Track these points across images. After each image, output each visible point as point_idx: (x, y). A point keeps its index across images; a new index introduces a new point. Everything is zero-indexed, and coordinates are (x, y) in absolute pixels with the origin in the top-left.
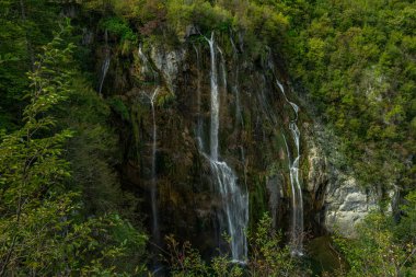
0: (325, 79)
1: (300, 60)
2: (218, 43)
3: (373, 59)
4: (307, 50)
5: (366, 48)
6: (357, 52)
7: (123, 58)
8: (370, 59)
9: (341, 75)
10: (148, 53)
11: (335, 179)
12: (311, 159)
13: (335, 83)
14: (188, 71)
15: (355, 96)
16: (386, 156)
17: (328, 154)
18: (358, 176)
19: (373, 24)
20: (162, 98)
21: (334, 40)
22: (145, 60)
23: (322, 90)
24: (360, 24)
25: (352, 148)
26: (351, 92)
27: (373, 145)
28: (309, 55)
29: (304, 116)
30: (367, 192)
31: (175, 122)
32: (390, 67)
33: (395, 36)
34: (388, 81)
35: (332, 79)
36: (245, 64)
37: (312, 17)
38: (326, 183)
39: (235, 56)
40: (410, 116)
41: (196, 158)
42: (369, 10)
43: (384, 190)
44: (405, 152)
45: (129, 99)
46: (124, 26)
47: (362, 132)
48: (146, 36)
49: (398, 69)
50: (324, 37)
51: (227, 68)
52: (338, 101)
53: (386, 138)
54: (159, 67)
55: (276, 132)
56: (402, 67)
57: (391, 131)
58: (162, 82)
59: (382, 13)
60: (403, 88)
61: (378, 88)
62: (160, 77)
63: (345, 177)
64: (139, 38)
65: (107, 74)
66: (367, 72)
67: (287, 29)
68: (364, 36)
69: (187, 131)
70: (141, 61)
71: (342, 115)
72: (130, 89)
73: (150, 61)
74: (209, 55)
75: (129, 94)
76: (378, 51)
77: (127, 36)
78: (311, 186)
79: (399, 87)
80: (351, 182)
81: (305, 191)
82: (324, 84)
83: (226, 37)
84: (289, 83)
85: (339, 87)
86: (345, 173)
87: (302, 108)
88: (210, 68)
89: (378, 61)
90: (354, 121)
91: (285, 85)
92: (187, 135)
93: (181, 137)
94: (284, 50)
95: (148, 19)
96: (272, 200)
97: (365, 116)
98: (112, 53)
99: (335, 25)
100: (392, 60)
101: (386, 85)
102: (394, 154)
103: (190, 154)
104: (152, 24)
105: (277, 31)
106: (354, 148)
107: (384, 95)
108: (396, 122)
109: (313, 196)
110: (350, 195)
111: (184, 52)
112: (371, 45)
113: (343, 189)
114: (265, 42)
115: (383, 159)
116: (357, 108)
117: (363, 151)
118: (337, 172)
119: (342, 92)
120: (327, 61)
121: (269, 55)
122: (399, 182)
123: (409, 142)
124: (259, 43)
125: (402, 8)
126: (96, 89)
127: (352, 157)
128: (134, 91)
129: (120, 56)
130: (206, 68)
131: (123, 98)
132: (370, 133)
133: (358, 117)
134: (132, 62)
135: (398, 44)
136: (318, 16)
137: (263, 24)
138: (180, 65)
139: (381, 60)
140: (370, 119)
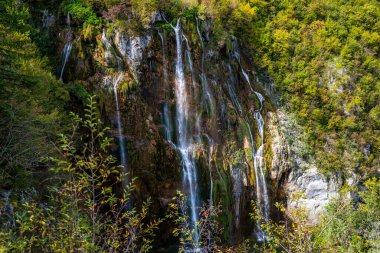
0: (290, 70)
1: (266, 51)
2: (183, 30)
3: (335, 52)
4: (272, 41)
5: (328, 40)
6: (320, 45)
7: (86, 43)
8: (332, 51)
9: (305, 66)
10: (112, 38)
11: (297, 167)
12: (274, 148)
13: (299, 74)
14: (153, 58)
15: (318, 86)
16: (346, 146)
17: (291, 143)
18: (320, 165)
19: (335, 19)
20: (126, 84)
21: (299, 32)
22: (109, 45)
23: (286, 80)
24: (323, 18)
25: (315, 137)
26: (314, 83)
27: (334, 135)
28: (274, 45)
29: (269, 105)
30: (328, 180)
31: (138, 110)
32: (350, 60)
33: (355, 30)
34: (348, 74)
35: (297, 70)
36: (211, 53)
37: (279, 9)
38: (289, 171)
39: (201, 45)
40: (368, 107)
41: (160, 146)
42: (332, 6)
43: (344, 179)
44: (363, 141)
45: (91, 84)
46: (87, 10)
47: (324, 122)
48: (110, 22)
49: (357, 62)
50: (289, 29)
51: (192, 56)
52: (301, 91)
53: (346, 128)
54: (123, 53)
55: (241, 121)
56: (362, 60)
57: (350, 122)
58: (125, 68)
59: (343, 9)
60: (362, 80)
61: (339, 79)
62: (124, 63)
63: (307, 165)
64: (103, 22)
65: (69, 58)
66: (329, 64)
67: (254, 20)
68: (327, 29)
69: (151, 118)
70: (104, 47)
71: (305, 105)
72: (92, 75)
73: (114, 46)
74: (175, 42)
75: (91, 79)
76: (340, 44)
77: (90, 20)
78: (274, 174)
79: (358, 79)
80: (313, 170)
81: (268, 179)
82: (288, 75)
83: (192, 25)
84: (253, 72)
85: (304, 78)
86: (307, 162)
87: (267, 98)
88: (175, 55)
89: (339, 54)
90: (316, 111)
91: (250, 74)
92: (151, 122)
93: (145, 125)
94: (250, 40)
95: (112, 4)
96: (235, 188)
97: (327, 106)
98: (74, 37)
99: (300, 18)
100: (353, 53)
101: (347, 77)
102: (353, 143)
103: (154, 142)
104: (117, 9)
105: (243, 21)
106: (316, 138)
107: (345, 87)
108: (355, 113)
109: (276, 184)
110: (312, 183)
111: (149, 38)
112: (333, 38)
113: (305, 177)
114: (232, 31)
115: (343, 149)
116: (319, 98)
117: (325, 141)
118: (299, 160)
119: (306, 82)
120: (291, 52)
121: (234, 44)
122: (357, 171)
123: (367, 132)
124: (225, 33)
125: (362, 5)
126: (57, 74)
127: (314, 146)
128: (96, 76)
129: (83, 41)
130: (171, 55)
131: (85, 83)
132: (331, 123)
133: (320, 107)
134: (95, 47)
135: (358, 38)
136: (284, 8)
137: (230, 13)
138: (145, 52)
139: (342, 53)
140: (331, 109)
